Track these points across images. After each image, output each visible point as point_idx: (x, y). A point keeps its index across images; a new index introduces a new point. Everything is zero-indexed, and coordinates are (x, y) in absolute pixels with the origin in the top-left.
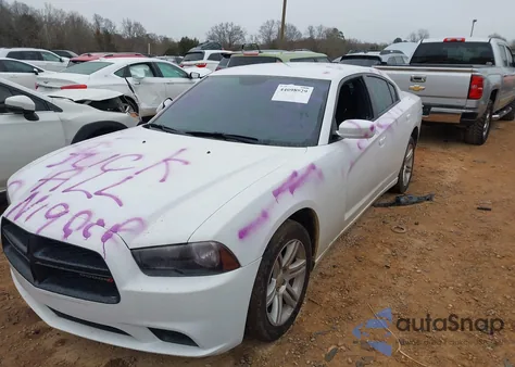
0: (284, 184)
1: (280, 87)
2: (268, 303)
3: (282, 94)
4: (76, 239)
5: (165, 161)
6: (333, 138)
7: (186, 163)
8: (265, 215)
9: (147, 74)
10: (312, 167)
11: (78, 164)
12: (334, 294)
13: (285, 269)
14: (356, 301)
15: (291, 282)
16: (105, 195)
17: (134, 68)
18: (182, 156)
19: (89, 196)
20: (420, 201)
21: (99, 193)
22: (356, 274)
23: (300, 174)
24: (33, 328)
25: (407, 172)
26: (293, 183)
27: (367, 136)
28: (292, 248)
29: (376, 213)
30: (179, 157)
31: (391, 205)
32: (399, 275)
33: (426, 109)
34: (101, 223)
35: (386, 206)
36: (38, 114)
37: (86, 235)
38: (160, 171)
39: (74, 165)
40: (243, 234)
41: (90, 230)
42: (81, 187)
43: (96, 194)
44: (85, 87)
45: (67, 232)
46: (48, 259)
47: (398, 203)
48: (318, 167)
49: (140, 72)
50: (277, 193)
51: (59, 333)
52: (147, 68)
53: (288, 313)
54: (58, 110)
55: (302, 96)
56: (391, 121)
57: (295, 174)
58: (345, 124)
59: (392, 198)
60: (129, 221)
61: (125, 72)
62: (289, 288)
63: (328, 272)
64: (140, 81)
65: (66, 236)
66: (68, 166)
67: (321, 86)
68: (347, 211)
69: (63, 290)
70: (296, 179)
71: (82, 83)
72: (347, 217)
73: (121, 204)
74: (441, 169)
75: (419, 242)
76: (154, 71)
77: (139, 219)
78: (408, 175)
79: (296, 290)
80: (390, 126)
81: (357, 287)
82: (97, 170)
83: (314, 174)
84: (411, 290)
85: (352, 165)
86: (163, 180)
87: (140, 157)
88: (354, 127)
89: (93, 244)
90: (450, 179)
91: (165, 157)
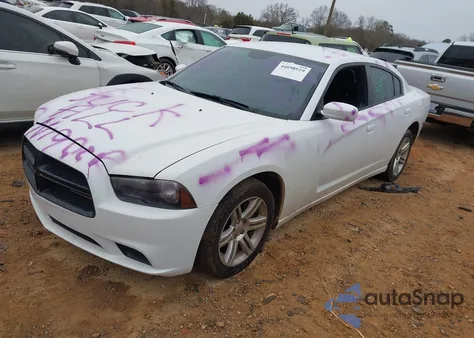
0: (253, 147)
1: (281, 64)
2: (221, 245)
3: (282, 71)
4: (70, 161)
5: (162, 111)
6: (317, 116)
7: (178, 115)
8: (227, 169)
9: (190, 40)
10: (286, 137)
11: (92, 103)
12: (291, 253)
13: (245, 221)
14: (308, 263)
15: (250, 234)
16: (103, 128)
17: (179, 33)
18: (177, 110)
19: (90, 127)
20: (405, 191)
21: (98, 126)
22: (317, 241)
23: (270, 142)
24: (37, 230)
25: (400, 163)
26: (262, 148)
27: (347, 119)
28: (254, 204)
29: (359, 195)
30: (175, 110)
31: (376, 190)
32: (356, 250)
33: (440, 108)
34: (90, 151)
35: (371, 190)
36: (81, 59)
37: (78, 158)
38: (154, 118)
39: (89, 103)
40: (203, 181)
41: (82, 155)
42: (86, 119)
43: (96, 126)
44: (134, 44)
45: (65, 153)
46: (48, 173)
47: (383, 189)
48: (292, 138)
49: (184, 37)
50: (244, 153)
51: (56, 237)
52: (191, 35)
53: (242, 258)
54: (98, 58)
55: (298, 74)
56: (385, 112)
57: (266, 140)
58: (331, 106)
59: (378, 185)
60: (113, 152)
61: (171, 36)
62: (248, 238)
63: (292, 235)
64: (183, 45)
65: (63, 157)
66: (85, 103)
67: (319, 68)
68: (321, 184)
69: (55, 200)
70: (266, 145)
71: (132, 40)
72: (320, 189)
73: (111, 137)
74: (440, 167)
75: (389, 227)
76: (197, 38)
77: (122, 152)
78: (401, 167)
79: (254, 241)
80: (383, 116)
81: (313, 251)
82: (105, 108)
83: (286, 143)
84: (364, 264)
85: (331, 144)
86: (152, 126)
87: (143, 104)
88: (337, 108)
89: (81, 166)
90: (445, 178)
91: (163, 108)
